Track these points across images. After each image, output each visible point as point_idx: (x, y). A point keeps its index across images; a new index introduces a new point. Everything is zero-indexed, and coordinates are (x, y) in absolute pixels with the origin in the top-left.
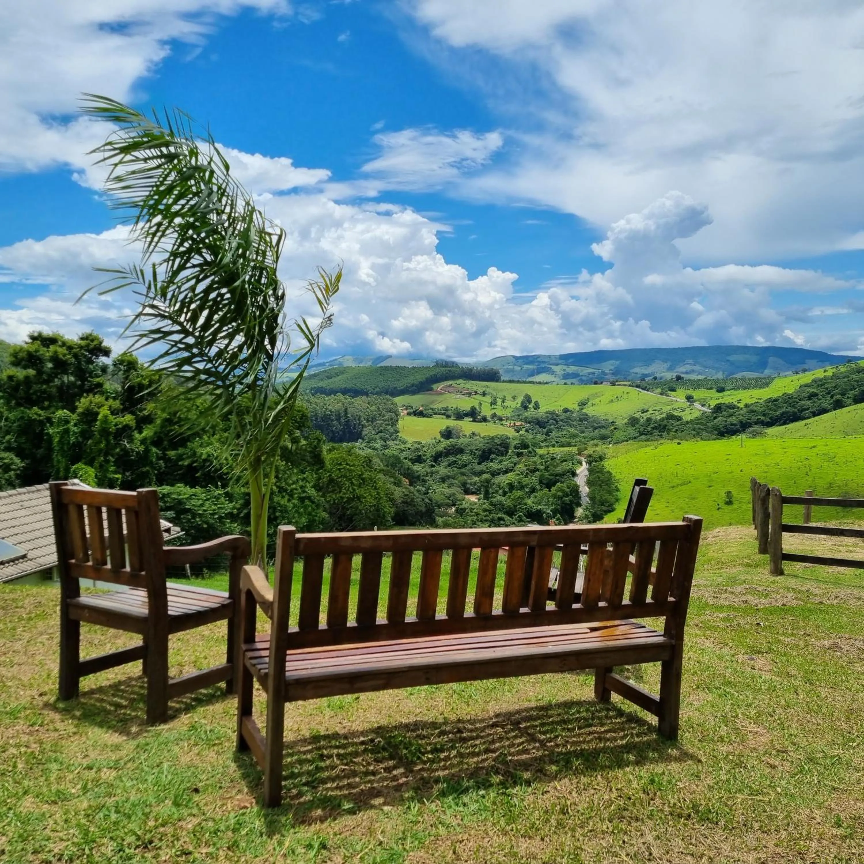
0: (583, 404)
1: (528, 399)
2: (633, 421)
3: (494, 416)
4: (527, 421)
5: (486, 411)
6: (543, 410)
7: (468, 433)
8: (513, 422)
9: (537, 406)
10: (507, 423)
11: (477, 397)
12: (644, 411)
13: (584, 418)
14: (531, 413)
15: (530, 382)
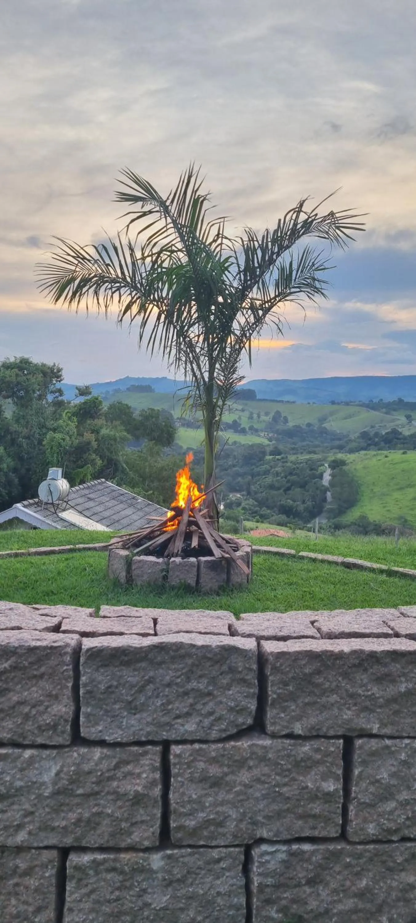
0: (323, 420)
1: (278, 413)
2: (364, 435)
3: (251, 428)
4: (277, 432)
5: (245, 423)
6: (291, 424)
7: (230, 442)
8: (266, 433)
9: (286, 420)
10: (262, 434)
11: (237, 412)
12: (372, 427)
13: (323, 432)
14: (280, 427)
15: (280, 401)
